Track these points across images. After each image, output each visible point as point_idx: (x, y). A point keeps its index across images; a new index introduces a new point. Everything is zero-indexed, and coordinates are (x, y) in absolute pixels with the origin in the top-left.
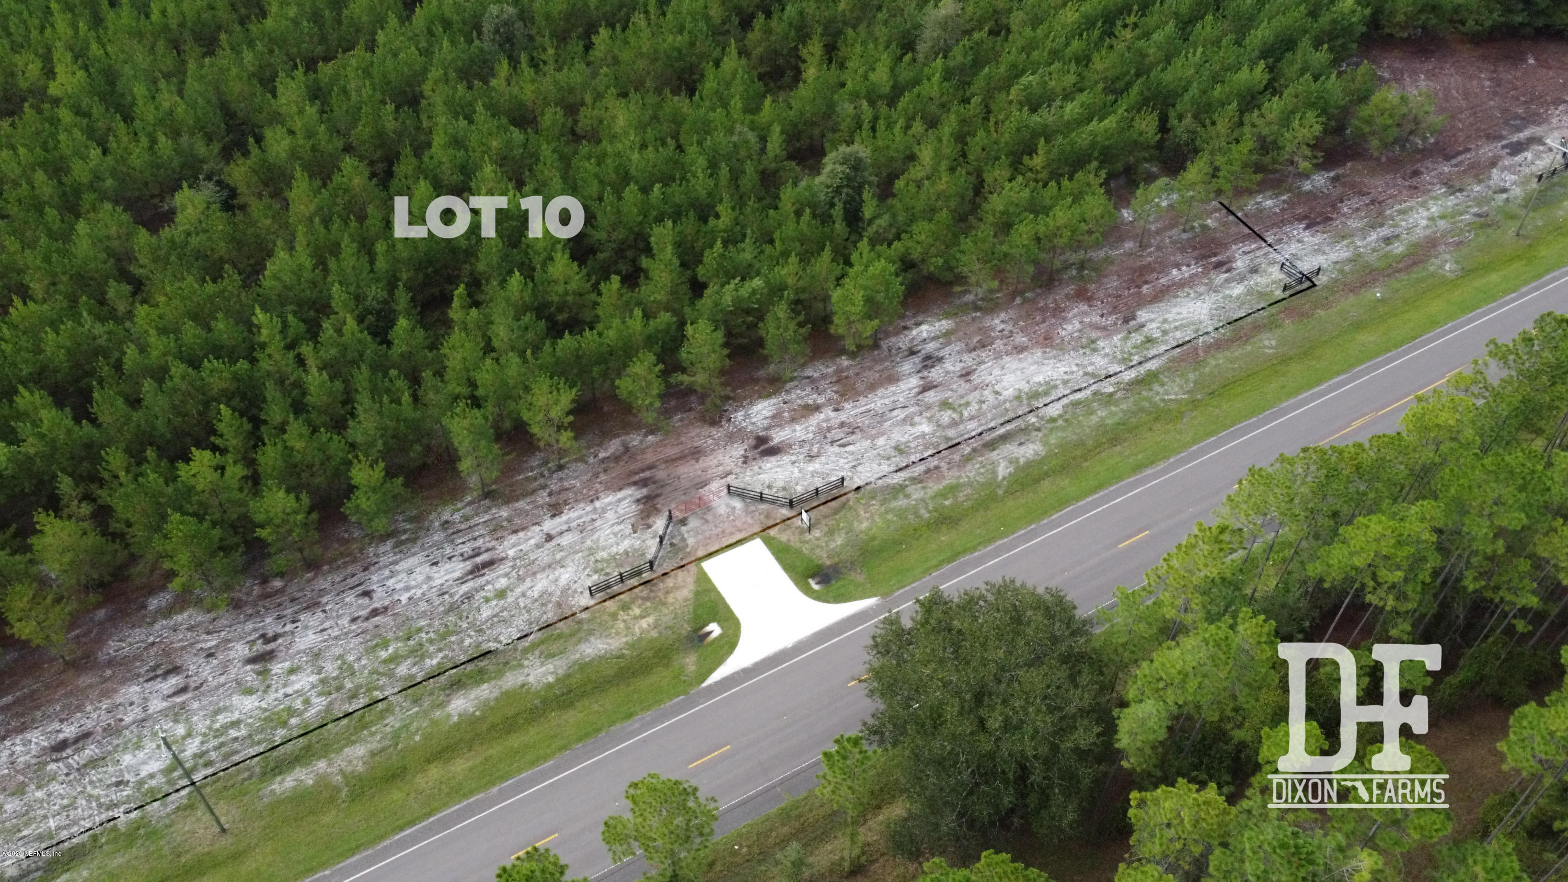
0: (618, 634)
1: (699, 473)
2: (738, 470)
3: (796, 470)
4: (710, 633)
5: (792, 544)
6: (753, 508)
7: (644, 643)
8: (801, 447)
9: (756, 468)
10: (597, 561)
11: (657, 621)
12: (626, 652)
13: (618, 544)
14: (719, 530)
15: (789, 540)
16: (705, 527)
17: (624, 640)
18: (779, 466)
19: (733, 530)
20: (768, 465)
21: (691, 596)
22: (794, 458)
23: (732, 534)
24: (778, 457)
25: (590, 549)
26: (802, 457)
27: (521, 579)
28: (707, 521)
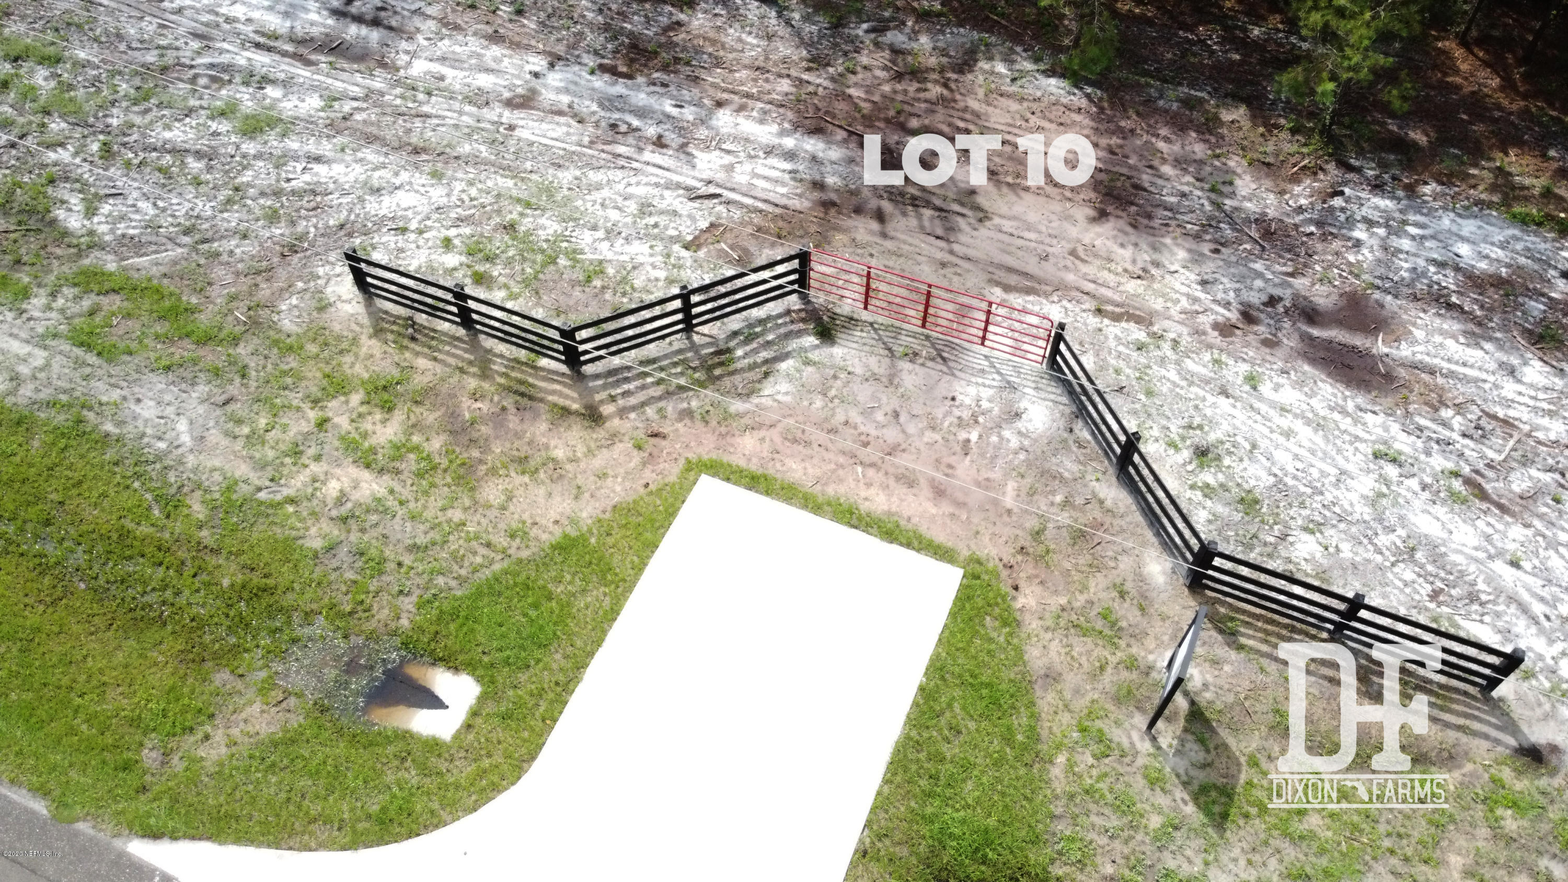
0: (254, 439)
1: (1058, 249)
2: (1174, 329)
3: (1366, 484)
4: (435, 702)
5: (1046, 700)
6: (1068, 466)
7: (259, 531)
8: (1477, 433)
9: (1235, 371)
10: (510, 228)
11: (378, 506)
12: (198, 510)
13: (611, 233)
14: (892, 435)
15: (1051, 677)
16: (864, 393)
17: (242, 470)
18: (1319, 425)
19: (925, 470)
20: (1290, 395)
21: (548, 535)
22: (1404, 443)
23: (908, 480)
24: (1354, 400)
25: (549, 191)
26: (1439, 462)
27: (335, 127)
28: (892, 381)
